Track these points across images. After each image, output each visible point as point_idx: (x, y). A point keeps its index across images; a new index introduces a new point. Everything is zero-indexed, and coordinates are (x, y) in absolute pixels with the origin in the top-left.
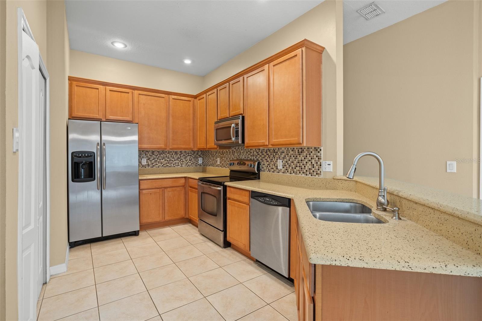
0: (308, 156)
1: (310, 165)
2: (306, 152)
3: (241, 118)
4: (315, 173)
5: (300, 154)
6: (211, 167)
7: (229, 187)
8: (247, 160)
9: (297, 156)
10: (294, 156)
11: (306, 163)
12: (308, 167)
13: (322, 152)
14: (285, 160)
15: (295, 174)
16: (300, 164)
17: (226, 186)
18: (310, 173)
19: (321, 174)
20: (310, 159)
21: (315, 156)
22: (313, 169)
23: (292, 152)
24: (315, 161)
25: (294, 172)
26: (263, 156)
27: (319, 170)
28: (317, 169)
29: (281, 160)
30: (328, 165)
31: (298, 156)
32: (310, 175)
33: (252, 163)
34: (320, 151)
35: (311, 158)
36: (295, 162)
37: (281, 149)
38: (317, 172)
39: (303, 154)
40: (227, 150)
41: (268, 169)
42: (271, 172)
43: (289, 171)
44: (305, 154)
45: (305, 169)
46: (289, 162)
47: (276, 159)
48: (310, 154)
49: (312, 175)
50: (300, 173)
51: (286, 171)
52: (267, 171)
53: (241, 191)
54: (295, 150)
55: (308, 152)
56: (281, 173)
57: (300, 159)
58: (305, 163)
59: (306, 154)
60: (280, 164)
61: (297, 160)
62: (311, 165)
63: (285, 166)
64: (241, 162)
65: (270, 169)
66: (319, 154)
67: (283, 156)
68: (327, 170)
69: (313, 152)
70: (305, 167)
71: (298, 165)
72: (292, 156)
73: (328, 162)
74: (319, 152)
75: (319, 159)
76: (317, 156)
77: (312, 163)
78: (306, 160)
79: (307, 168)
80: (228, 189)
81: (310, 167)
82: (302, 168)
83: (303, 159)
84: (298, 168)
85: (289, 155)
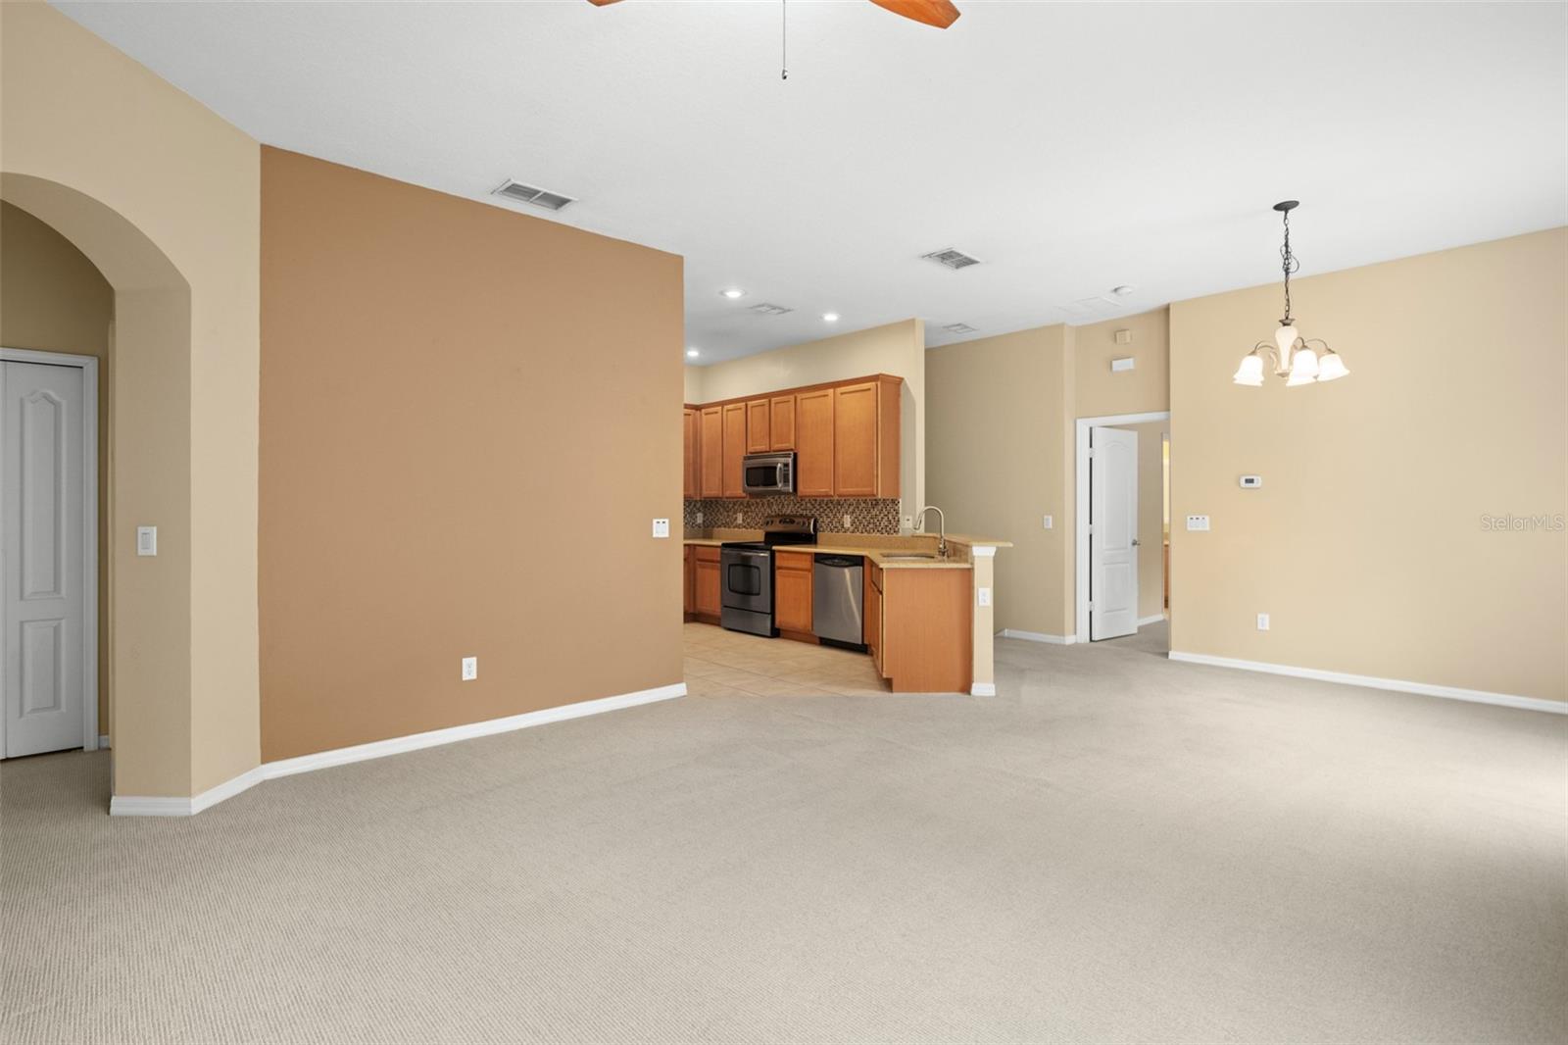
0: (884, 510)
1: (886, 521)
2: (882, 505)
3: (792, 456)
4: (892, 531)
5: (874, 508)
6: (723, 529)
7: (780, 551)
8: (796, 516)
9: (870, 510)
10: (866, 510)
11: (882, 518)
12: (884, 523)
13: (900, 505)
14: (854, 515)
15: (867, 533)
16: (874, 520)
17: (774, 551)
18: (886, 531)
19: (900, 533)
21: (892, 510)
22: (890, 526)
23: (863, 505)
24: (892, 515)
25: (866, 530)
26: (821, 510)
27: (896, 526)
28: (894, 525)
29: (849, 516)
30: (907, 520)
31: (872, 510)
32: (888, 534)
33: (805, 520)
34: (898, 504)
35: (888, 513)
36: (868, 518)
37: (849, 500)
38: (894, 528)
39: (878, 508)
40: (758, 500)
41: (829, 530)
42: (835, 532)
43: (860, 529)
44: (880, 508)
45: (880, 526)
46: (860, 518)
47: (841, 513)
48: (886, 507)
49: (890, 534)
50: (874, 531)
51: (857, 529)
53: (799, 556)
54: (868, 502)
55: (884, 505)
56: (849, 533)
57: (874, 513)
58: (880, 518)
59: (882, 507)
60: (847, 520)
61: (870, 515)
62: (888, 521)
63: (854, 522)
64: (788, 519)
65: (832, 529)
66: (896, 508)
67: (851, 510)
68: (906, 526)
70: (880, 523)
71: (872, 521)
72: (864, 510)
73: (907, 517)
74: (896, 505)
75: (896, 513)
76: (894, 510)
77: (888, 518)
78: (882, 515)
79: (882, 524)
80: (777, 554)
81: (886, 523)
82: (876, 525)
83: (878, 513)
84: (871, 526)
85: (860, 508)
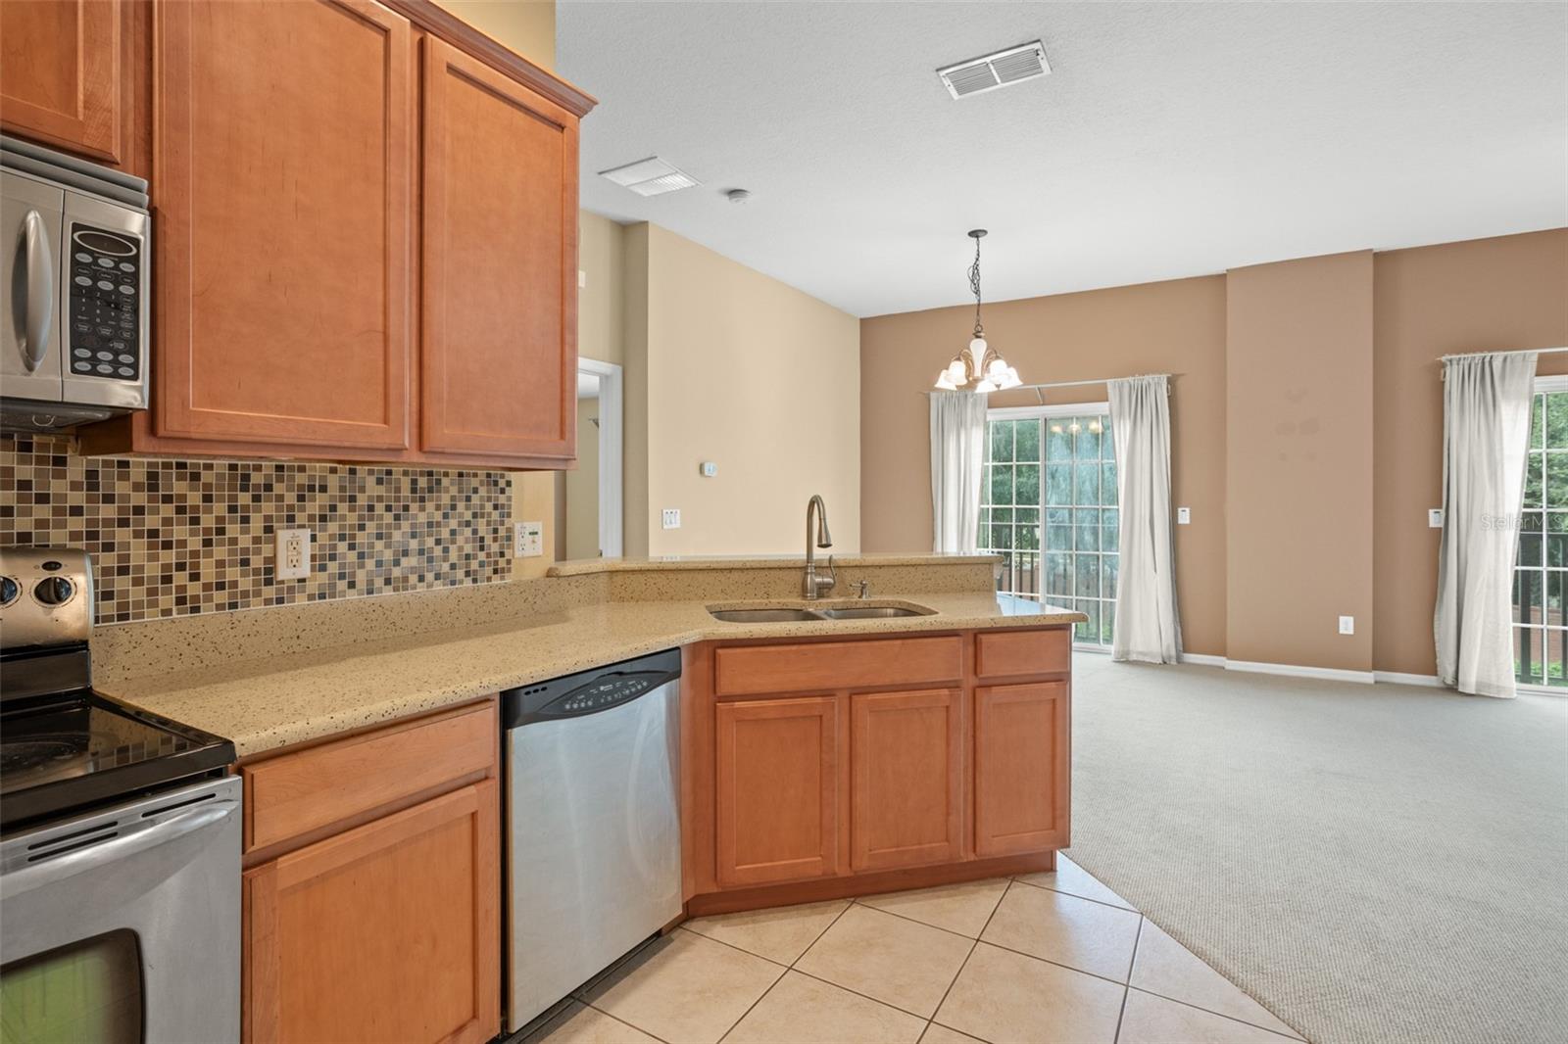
0: (461, 506)
1: (467, 541)
2: (454, 490)
4: (488, 571)
5: (422, 499)
9: (406, 508)
10: (389, 508)
11: (453, 532)
12: (461, 549)
13: (513, 491)
14: (333, 527)
15: (396, 589)
16: (421, 543)
18: (467, 574)
19: (509, 570)
20: (468, 516)
21: (489, 507)
22: (482, 556)
23: (373, 489)
24: (488, 523)
25: (388, 582)
26: (107, 511)
27: (502, 554)
28: (495, 553)
29: (308, 532)
30: (530, 534)
31: (414, 507)
32: (468, 583)
34: (507, 489)
35: (475, 515)
36: (397, 536)
37: (302, 469)
38: (496, 562)
39: (439, 499)
41: (167, 600)
42: (207, 611)
44: (445, 499)
45: (445, 559)
46: (360, 538)
47: (257, 525)
48: (468, 499)
49: (475, 581)
50: (421, 579)
51: (342, 585)
52: (167, 612)
54: (398, 480)
55: (460, 491)
56: (301, 601)
57: (422, 518)
58: (445, 534)
59: (453, 498)
60: (296, 552)
61: (406, 526)
62: (474, 541)
63: (333, 558)
65: (194, 589)
66: (502, 499)
67: (316, 504)
68: (529, 551)
69: (483, 491)
70: (446, 550)
71: (414, 544)
72: (380, 508)
73: (530, 526)
74: (503, 491)
75: (502, 515)
76: (496, 507)
77: (475, 532)
78: (453, 523)
79: (453, 556)
81: (468, 549)
82: (430, 560)
83: (438, 516)
84: (411, 561)
85: (362, 500)
